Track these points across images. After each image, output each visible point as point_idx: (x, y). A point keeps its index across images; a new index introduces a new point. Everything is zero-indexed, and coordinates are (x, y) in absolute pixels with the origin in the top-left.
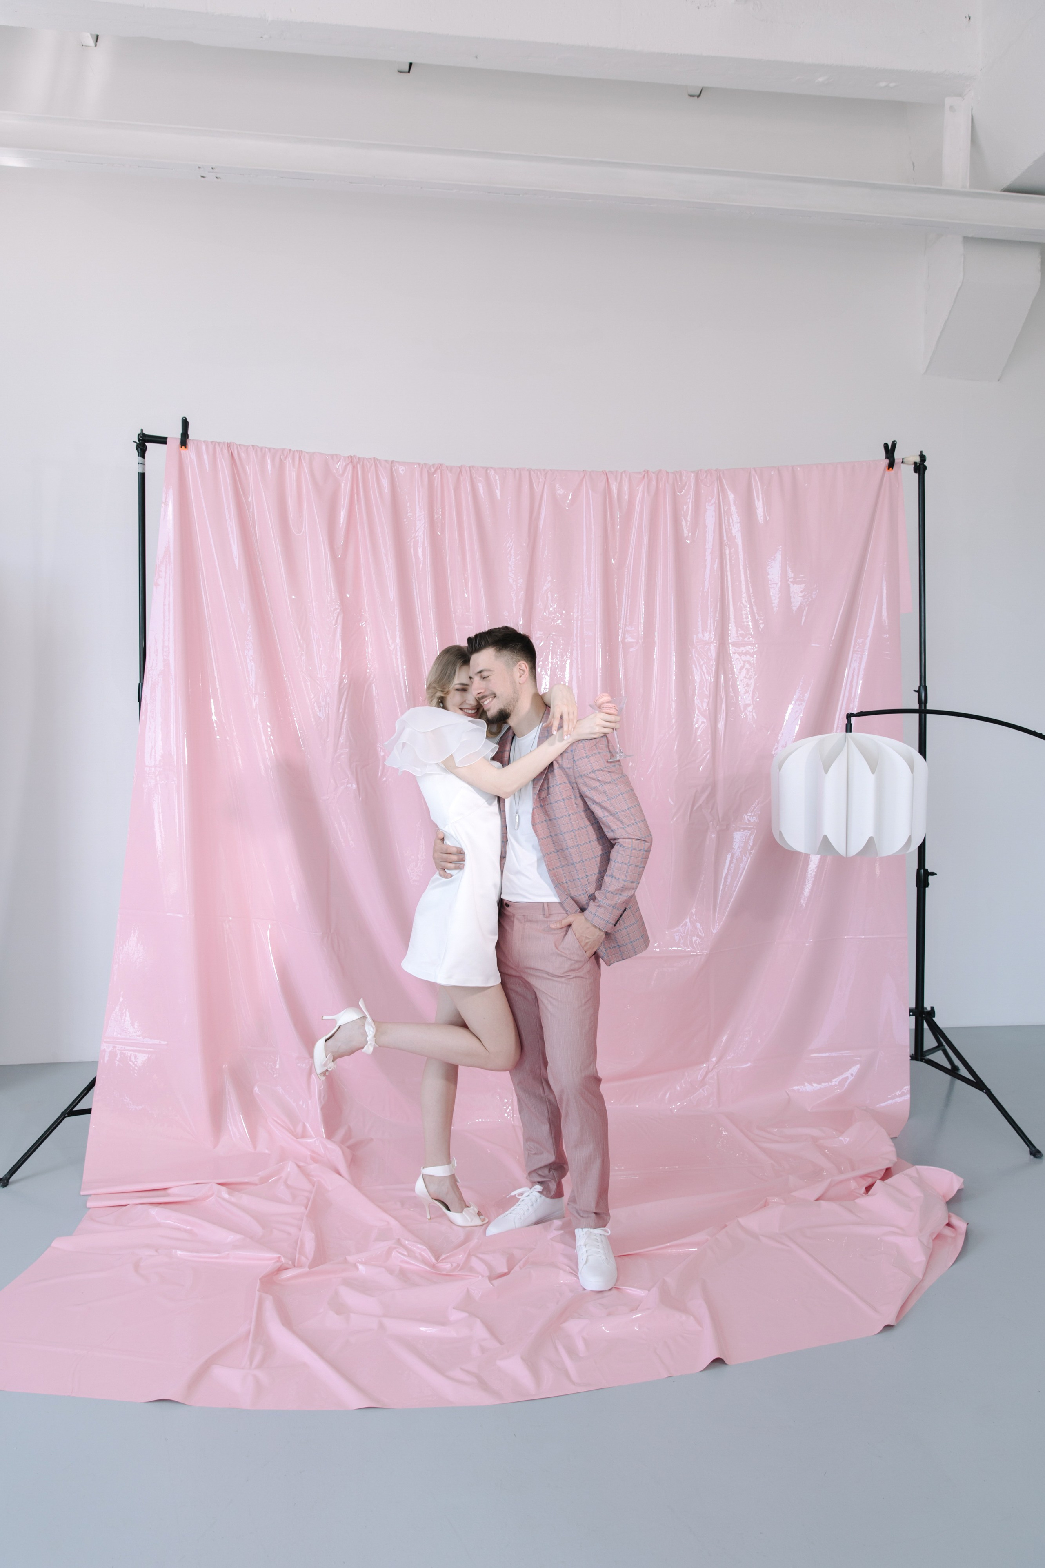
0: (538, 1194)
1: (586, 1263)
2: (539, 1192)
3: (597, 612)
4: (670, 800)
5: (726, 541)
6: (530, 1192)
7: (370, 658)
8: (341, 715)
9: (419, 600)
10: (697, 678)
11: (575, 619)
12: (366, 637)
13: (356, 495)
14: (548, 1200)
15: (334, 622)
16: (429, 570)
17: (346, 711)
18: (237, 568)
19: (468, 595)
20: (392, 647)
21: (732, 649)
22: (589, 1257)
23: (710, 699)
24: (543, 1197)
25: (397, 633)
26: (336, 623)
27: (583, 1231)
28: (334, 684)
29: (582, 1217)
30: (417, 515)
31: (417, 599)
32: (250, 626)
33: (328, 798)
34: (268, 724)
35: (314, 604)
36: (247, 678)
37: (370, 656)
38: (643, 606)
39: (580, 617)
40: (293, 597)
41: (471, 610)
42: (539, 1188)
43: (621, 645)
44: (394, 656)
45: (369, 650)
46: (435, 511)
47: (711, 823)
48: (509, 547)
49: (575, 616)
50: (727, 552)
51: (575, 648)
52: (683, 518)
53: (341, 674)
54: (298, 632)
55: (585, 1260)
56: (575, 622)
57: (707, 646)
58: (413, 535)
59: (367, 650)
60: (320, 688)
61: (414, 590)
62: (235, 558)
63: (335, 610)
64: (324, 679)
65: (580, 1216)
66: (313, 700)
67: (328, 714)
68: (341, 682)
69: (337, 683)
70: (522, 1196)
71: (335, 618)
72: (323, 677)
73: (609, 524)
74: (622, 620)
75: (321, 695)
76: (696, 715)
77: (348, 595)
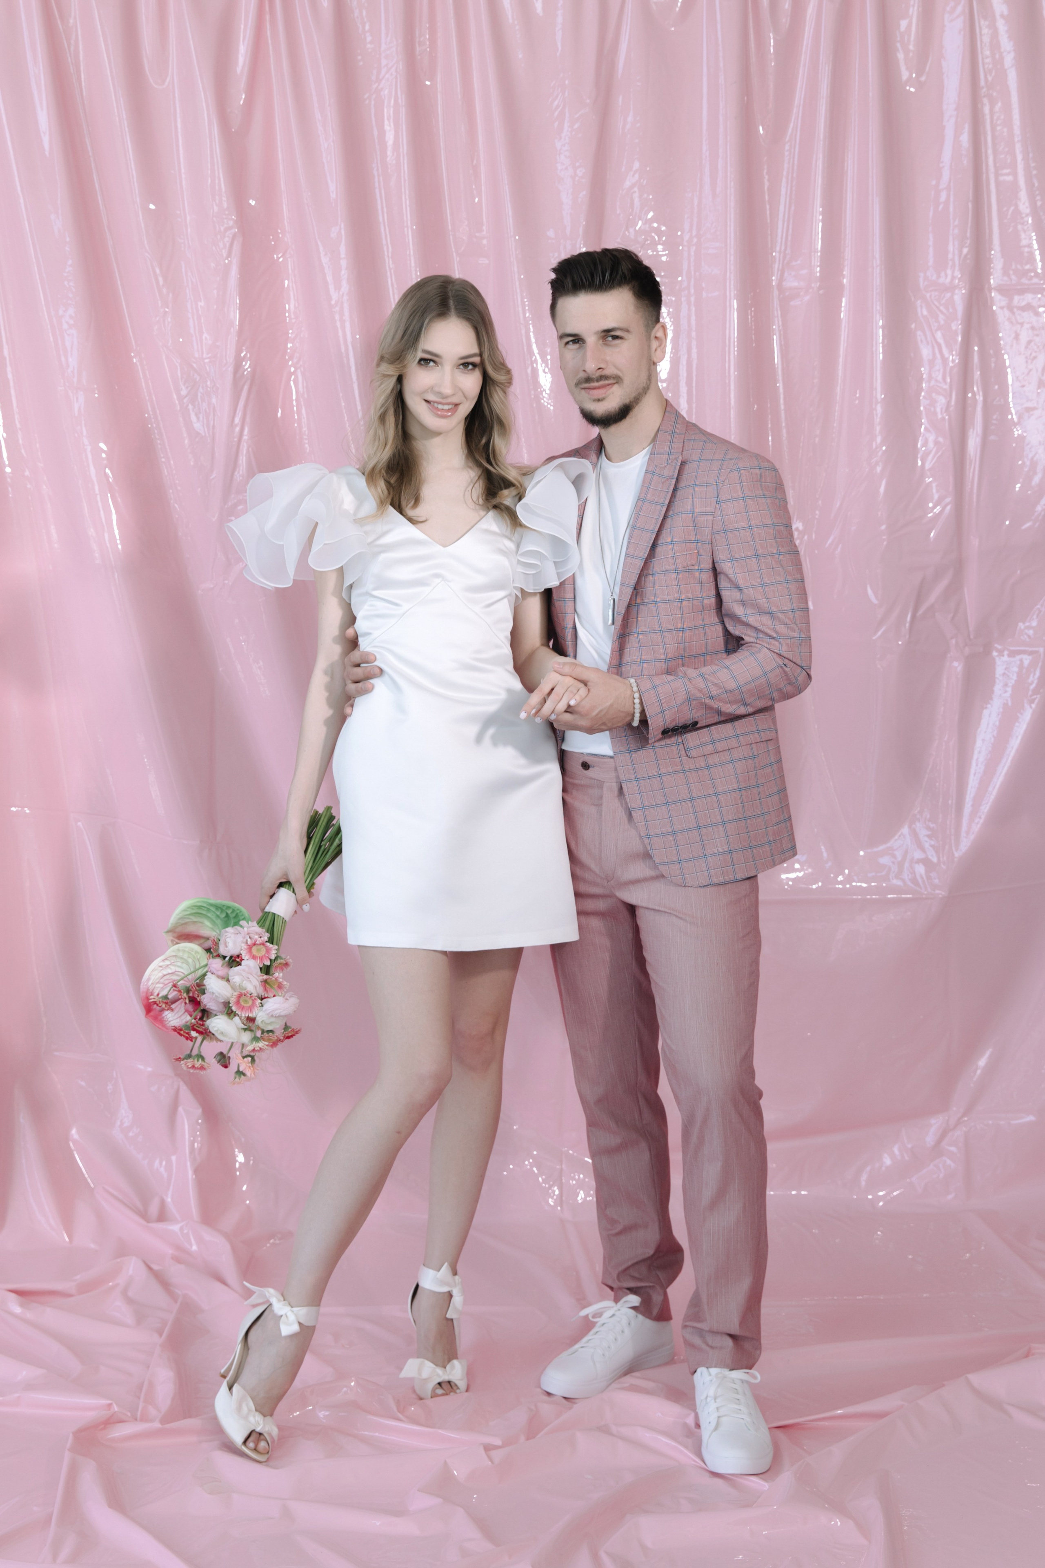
0: (632, 1312)
1: (716, 1429)
2: (634, 1308)
3: (728, 229)
4: (869, 591)
5: (984, 90)
6: (615, 1308)
7: (293, 321)
8: (238, 429)
9: (385, 209)
10: (925, 352)
11: (685, 243)
12: (286, 282)
13: (268, 17)
14: (649, 1323)
15: (224, 253)
16: (405, 151)
17: (248, 420)
18: (47, 153)
19: (480, 200)
20: (335, 296)
21: (998, 301)
22: (723, 1419)
23: (951, 396)
24: (640, 1317)
25: (344, 272)
26: (229, 255)
27: (710, 1375)
28: (224, 369)
29: (712, 1347)
30: (383, 47)
31: (382, 208)
32: (70, 262)
33: (212, 586)
34: (103, 446)
35: (188, 218)
36: (63, 359)
37: (293, 316)
38: (821, 217)
39: (695, 240)
40: (152, 207)
41: (484, 228)
42: (634, 1300)
43: (776, 292)
44: (337, 317)
45: (290, 306)
46: (417, 40)
47: (954, 641)
48: (558, 107)
49: (687, 237)
50: (987, 109)
51: (683, 299)
52: (898, 45)
53: (239, 351)
54: (158, 271)
55: (713, 1424)
56: (686, 249)
57: (948, 295)
58: (375, 86)
59: (287, 306)
60: (198, 378)
61: (377, 191)
62: (42, 135)
63: (230, 228)
64: (207, 361)
65: (707, 1345)
66: (185, 401)
67: (214, 426)
68: (238, 366)
69: (231, 369)
70: (600, 1317)
71: (228, 245)
72: (205, 355)
73: (753, 59)
74: (778, 245)
75: (201, 390)
76: (922, 430)
77: (253, 203)
